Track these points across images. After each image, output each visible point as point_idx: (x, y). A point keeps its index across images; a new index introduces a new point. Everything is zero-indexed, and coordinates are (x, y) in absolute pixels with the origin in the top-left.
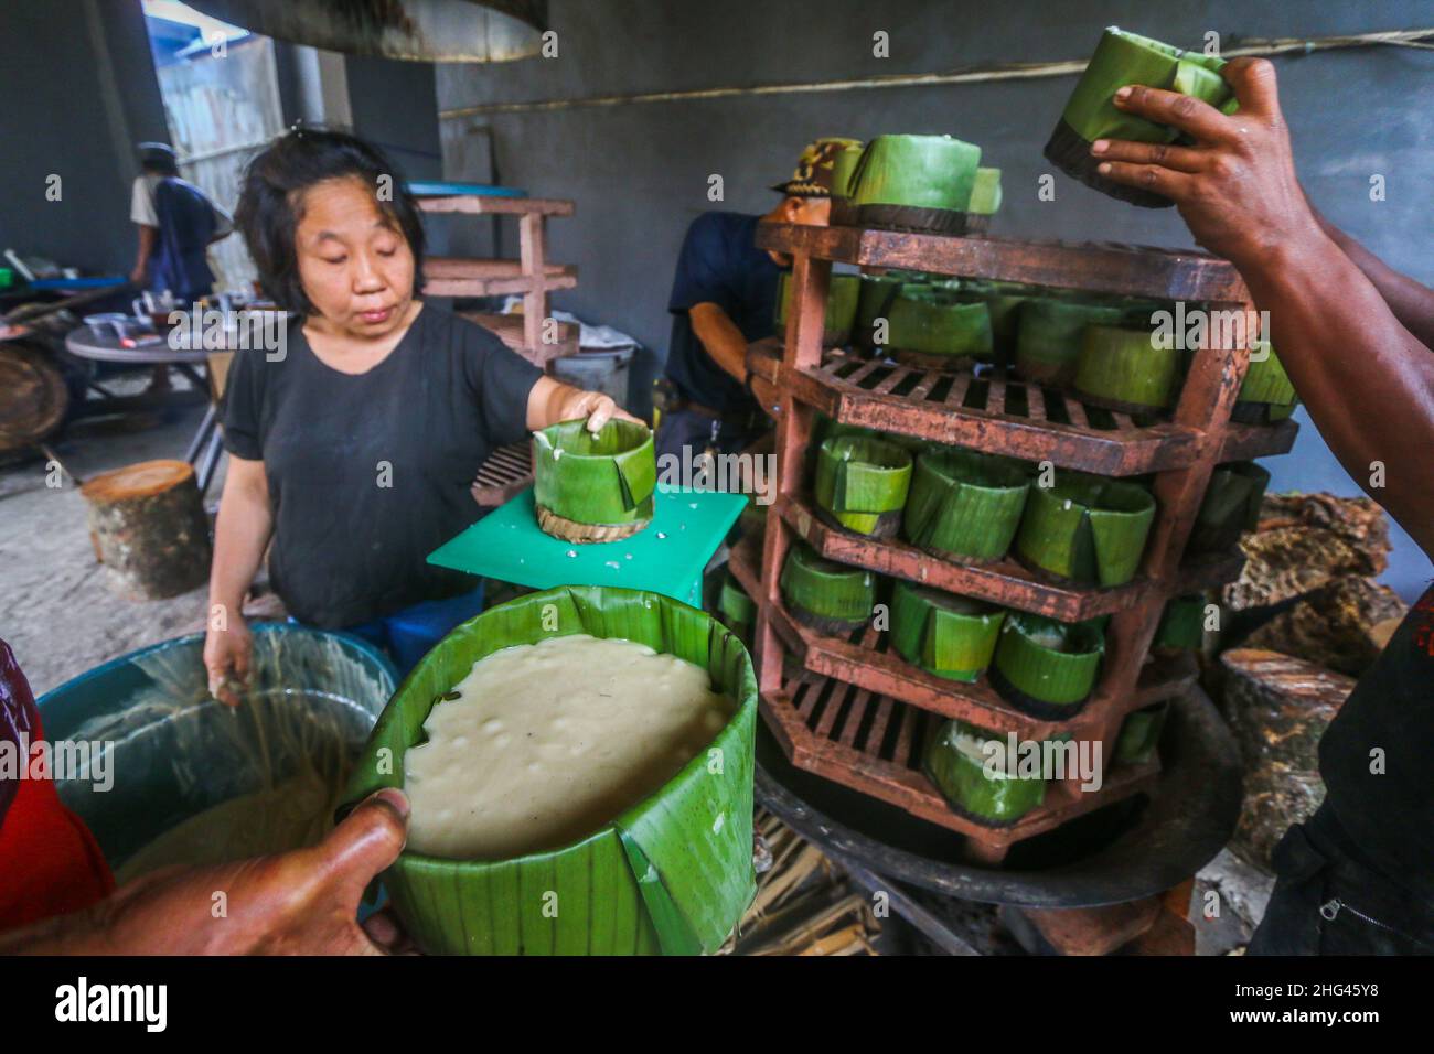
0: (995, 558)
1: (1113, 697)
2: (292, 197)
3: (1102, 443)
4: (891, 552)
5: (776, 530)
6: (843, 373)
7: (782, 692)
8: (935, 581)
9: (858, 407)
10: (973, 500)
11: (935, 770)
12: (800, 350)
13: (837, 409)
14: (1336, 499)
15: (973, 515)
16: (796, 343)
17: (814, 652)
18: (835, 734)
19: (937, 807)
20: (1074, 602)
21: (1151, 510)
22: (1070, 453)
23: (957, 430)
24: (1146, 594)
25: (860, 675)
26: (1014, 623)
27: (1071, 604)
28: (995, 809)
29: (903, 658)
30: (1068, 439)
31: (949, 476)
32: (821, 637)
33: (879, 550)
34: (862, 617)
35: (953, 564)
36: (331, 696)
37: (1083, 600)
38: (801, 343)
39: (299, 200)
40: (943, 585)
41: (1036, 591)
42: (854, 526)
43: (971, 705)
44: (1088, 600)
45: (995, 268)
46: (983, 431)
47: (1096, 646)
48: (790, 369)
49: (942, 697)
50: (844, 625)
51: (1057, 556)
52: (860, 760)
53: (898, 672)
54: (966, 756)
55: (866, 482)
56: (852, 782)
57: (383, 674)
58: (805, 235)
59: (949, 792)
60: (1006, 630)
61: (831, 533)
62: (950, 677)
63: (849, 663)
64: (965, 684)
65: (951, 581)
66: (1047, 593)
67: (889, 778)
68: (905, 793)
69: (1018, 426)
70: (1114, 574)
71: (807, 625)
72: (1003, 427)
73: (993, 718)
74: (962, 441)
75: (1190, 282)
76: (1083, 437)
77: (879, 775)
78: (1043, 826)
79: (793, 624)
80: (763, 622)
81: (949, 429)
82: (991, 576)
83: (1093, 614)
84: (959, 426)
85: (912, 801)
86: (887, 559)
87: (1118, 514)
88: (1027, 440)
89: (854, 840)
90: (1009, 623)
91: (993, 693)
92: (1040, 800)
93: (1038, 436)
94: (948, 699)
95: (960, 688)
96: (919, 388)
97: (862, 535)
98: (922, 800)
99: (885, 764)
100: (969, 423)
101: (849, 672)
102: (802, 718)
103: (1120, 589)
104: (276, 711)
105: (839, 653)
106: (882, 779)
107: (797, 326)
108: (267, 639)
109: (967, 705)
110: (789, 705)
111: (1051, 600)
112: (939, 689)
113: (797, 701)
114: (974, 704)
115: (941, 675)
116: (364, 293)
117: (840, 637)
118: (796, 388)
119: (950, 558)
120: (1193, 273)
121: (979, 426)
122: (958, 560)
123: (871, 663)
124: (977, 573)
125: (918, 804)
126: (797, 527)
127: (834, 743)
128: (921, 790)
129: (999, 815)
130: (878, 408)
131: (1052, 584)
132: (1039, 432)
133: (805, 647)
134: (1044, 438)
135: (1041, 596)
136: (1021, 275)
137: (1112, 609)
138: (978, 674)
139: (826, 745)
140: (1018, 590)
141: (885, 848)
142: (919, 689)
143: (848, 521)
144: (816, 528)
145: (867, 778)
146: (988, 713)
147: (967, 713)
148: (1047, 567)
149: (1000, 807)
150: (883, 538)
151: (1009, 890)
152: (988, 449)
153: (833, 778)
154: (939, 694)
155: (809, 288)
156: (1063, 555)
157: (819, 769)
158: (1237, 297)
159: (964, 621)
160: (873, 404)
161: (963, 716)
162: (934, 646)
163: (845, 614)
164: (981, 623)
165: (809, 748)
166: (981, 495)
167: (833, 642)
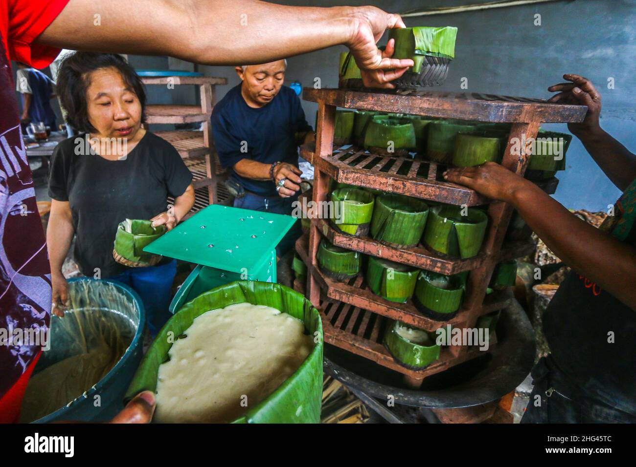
0: (413, 245)
1: (472, 310)
2: (84, 76)
3: (460, 191)
4: (364, 243)
5: (314, 232)
6: (342, 159)
7: (320, 307)
8: (385, 257)
9: (347, 175)
10: (401, 218)
11: (388, 344)
12: (322, 148)
13: (337, 176)
14: (588, 213)
15: (402, 225)
16: (320, 145)
17: (331, 289)
18: (343, 327)
19: (390, 361)
20: (450, 265)
21: (486, 222)
22: (445, 196)
23: (393, 185)
24: (485, 261)
25: (352, 300)
26: (423, 276)
27: (448, 267)
28: (416, 362)
29: (373, 292)
30: (444, 189)
31: (390, 207)
32: (335, 282)
33: (359, 242)
34: (355, 272)
35: (393, 248)
36: (112, 311)
37: (454, 264)
38: (323, 145)
39: (88, 77)
40: (389, 258)
41: (432, 261)
42: (347, 231)
43: (403, 314)
44: (456, 265)
45: (408, 108)
46: (405, 186)
47: (461, 286)
48: (318, 157)
49: (390, 310)
50: (346, 276)
51: (441, 244)
52: (355, 339)
53: (370, 299)
54: (402, 337)
55: (352, 210)
56: (351, 349)
57: (135, 300)
58: (323, 94)
59: (395, 355)
60: (420, 279)
61: (337, 234)
62: (394, 301)
63: (347, 294)
64: (401, 304)
65: (392, 257)
66: (437, 261)
67: (367, 347)
68: (375, 354)
69: (421, 183)
70: (467, 253)
71: (329, 277)
72: (414, 184)
73: (414, 320)
74: (395, 191)
75: (500, 114)
76: (451, 188)
77: (363, 346)
78: (441, 369)
79: (322, 276)
80: (310, 275)
81: (389, 185)
82: (411, 254)
83: (459, 271)
84: (394, 183)
85: (378, 358)
86: (363, 246)
87: (468, 224)
88: (425, 190)
89: (350, 376)
90: (421, 275)
91: (414, 308)
92: (437, 358)
93: (430, 188)
94: (393, 311)
95: (399, 306)
96: (378, 165)
97: (351, 235)
98: (382, 358)
99: (366, 341)
100: (398, 182)
101: (347, 298)
102: (328, 320)
103: (472, 259)
104: (87, 317)
105: (342, 289)
106: (364, 348)
107: (321, 137)
108: (82, 285)
109: (402, 314)
110: (323, 313)
111: (439, 265)
112: (388, 306)
113: (327, 311)
114: (405, 313)
115: (389, 300)
116: (119, 120)
117: (344, 282)
118: (321, 166)
119: (391, 245)
120: (501, 109)
121: (403, 184)
122: (395, 247)
123: (357, 294)
124: (404, 252)
125: (381, 359)
126: (323, 231)
127: (343, 331)
128: (382, 353)
129: (417, 364)
130: (356, 175)
131: (439, 257)
132: (431, 186)
133: (327, 287)
134: (433, 189)
135: (434, 263)
136: (420, 112)
137: (468, 269)
138: (407, 300)
139: (339, 332)
140: (424, 260)
141: (364, 380)
142: (380, 306)
143: (344, 228)
144: (331, 232)
145: (358, 347)
146: (411, 318)
147: (402, 317)
148: (437, 249)
149: (418, 361)
150: (361, 236)
151: (421, 400)
152: (408, 194)
153: (342, 347)
154: (389, 309)
155: (325, 119)
156: (443, 244)
157: (335, 343)
158: (524, 120)
159: (399, 275)
160: (354, 174)
161: (400, 319)
162: (385, 287)
163: (346, 271)
164: (408, 275)
165: (331, 334)
166: (405, 216)
167: (340, 284)
